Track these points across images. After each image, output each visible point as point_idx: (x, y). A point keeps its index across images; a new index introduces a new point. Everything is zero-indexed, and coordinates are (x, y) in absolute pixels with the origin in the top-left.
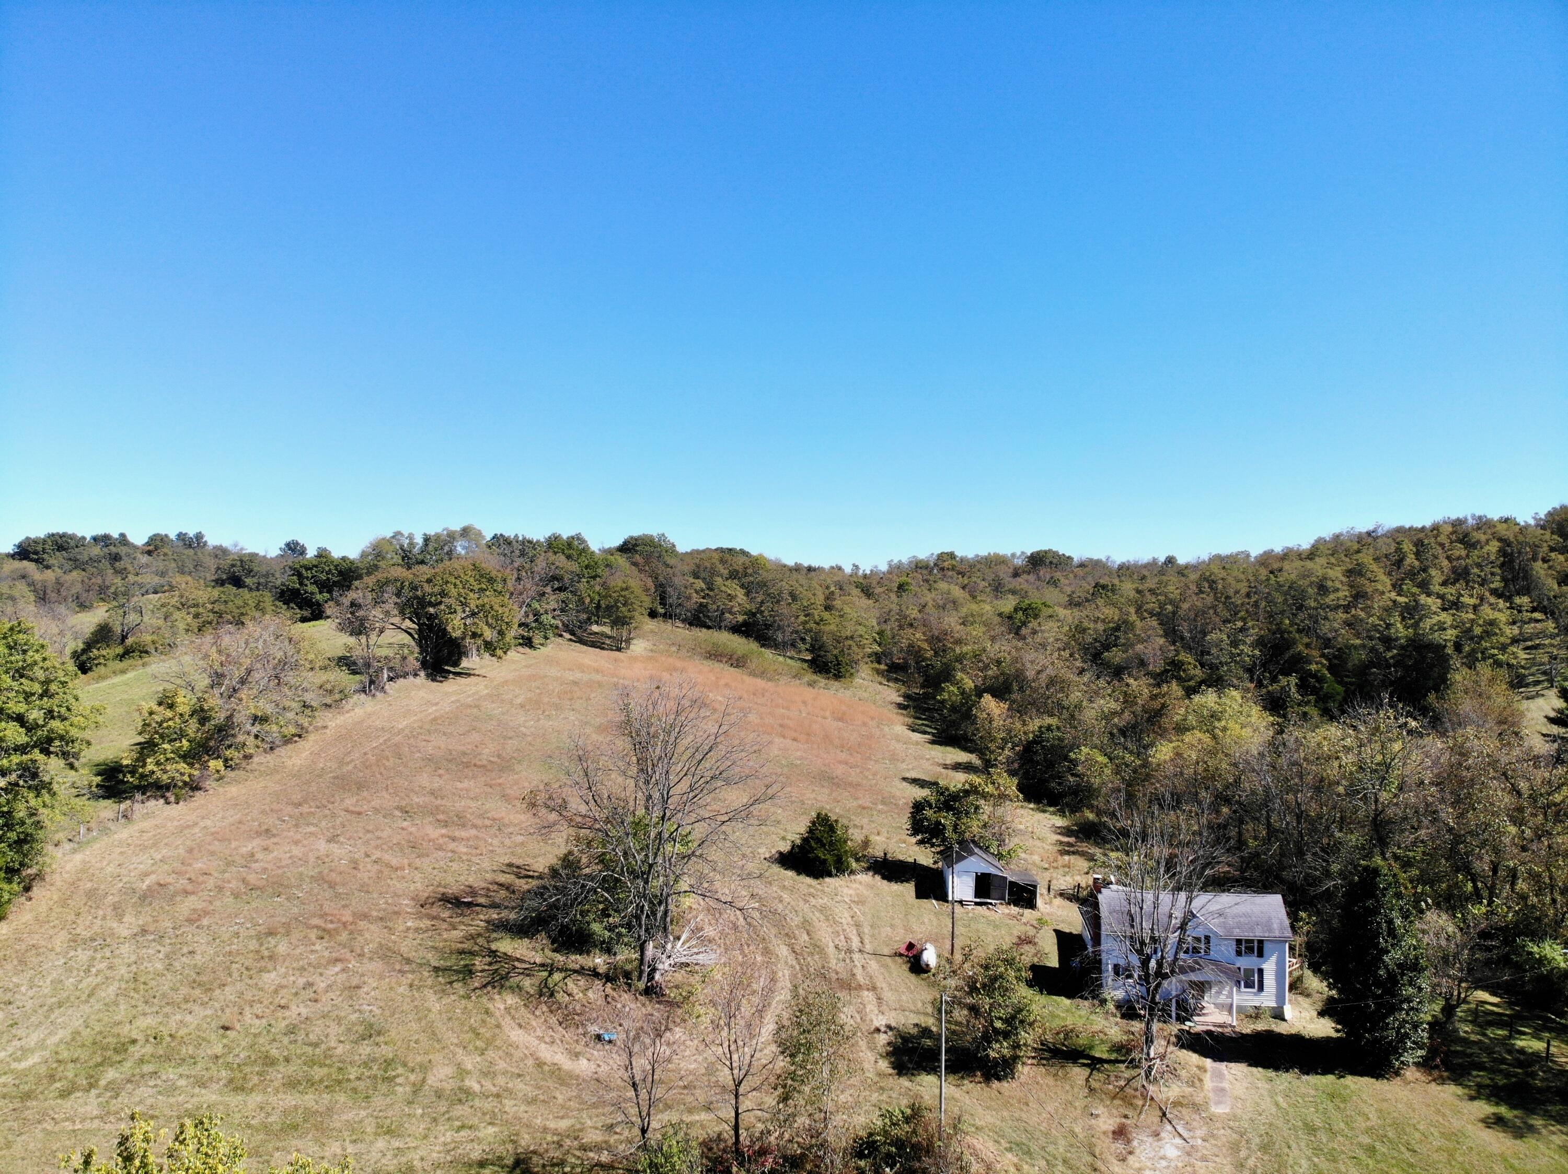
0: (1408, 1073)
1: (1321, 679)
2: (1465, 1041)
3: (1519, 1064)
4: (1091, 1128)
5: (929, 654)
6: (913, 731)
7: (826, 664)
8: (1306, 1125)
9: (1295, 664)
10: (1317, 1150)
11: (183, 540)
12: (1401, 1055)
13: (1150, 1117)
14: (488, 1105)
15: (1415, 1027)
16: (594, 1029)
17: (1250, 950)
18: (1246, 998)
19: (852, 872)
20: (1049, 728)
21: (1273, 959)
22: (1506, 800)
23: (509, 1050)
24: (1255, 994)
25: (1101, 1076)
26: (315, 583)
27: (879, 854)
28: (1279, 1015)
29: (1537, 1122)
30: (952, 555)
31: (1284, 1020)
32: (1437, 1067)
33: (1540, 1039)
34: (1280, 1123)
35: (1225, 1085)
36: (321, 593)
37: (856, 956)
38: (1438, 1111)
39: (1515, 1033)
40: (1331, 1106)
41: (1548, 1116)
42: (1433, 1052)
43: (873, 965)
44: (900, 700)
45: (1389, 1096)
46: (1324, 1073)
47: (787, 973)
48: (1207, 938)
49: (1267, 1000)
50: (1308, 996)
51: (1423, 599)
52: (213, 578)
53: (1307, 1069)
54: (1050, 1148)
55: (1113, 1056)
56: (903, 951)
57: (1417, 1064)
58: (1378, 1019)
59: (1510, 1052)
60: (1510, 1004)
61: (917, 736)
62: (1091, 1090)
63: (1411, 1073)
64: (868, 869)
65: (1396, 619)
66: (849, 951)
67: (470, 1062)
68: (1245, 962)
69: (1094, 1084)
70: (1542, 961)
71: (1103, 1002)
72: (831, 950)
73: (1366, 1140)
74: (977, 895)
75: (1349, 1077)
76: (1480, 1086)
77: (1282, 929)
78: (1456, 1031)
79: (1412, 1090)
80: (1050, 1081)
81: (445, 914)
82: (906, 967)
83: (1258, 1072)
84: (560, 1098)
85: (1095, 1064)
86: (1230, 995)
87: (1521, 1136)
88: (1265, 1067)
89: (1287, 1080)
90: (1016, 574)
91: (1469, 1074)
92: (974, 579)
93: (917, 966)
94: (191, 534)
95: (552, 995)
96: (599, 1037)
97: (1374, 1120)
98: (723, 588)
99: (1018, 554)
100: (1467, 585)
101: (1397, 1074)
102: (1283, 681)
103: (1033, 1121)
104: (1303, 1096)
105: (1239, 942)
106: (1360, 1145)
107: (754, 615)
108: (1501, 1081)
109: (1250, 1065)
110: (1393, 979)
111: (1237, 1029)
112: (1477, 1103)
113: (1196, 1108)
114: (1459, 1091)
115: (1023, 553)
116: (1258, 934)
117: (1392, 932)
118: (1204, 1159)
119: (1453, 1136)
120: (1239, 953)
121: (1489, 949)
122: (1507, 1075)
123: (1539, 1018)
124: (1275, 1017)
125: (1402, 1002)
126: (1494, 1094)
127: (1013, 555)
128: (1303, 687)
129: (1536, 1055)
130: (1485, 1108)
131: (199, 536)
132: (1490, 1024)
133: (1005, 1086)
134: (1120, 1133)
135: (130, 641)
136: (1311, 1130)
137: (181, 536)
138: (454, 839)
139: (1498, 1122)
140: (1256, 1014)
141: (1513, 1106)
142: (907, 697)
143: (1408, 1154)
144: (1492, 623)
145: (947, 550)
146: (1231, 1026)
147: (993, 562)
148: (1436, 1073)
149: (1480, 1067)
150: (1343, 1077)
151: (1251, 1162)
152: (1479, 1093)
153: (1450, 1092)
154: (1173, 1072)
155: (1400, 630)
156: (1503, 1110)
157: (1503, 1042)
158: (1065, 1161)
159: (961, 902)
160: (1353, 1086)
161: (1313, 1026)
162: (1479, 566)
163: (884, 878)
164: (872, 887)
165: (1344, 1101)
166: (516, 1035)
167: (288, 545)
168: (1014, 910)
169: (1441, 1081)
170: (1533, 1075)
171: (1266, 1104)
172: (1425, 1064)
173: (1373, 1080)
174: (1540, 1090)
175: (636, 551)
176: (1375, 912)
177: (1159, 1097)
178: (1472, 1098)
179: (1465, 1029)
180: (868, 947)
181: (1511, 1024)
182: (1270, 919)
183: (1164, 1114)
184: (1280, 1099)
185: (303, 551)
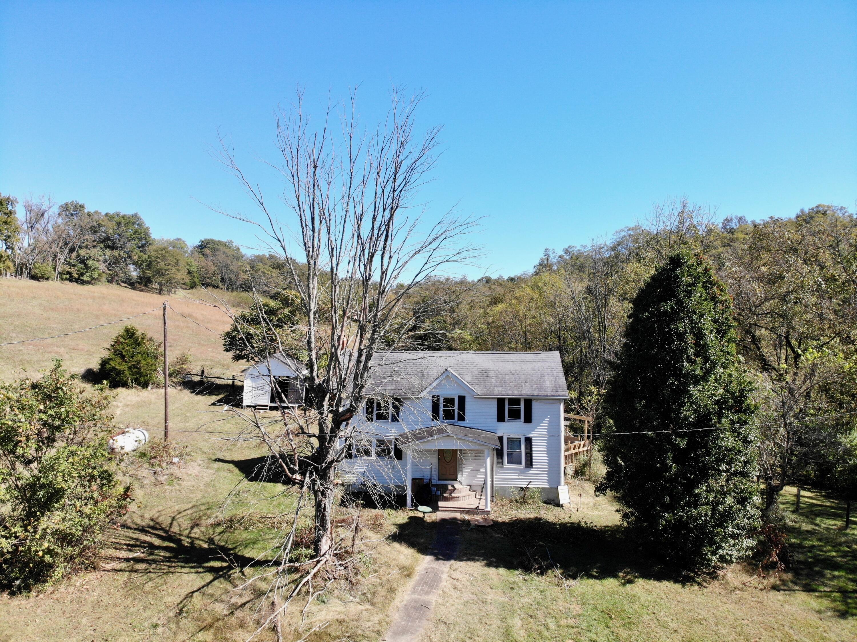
0: (729, 575)
12: (720, 547)
15: (741, 501)
17: (514, 415)
18: (509, 477)
21: (545, 425)
24: (522, 472)
28: (551, 500)
31: (559, 505)
32: (773, 566)
35: (433, 597)
42: (766, 542)
45: (704, 613)
46: (602, 575)
48: (462, 399)
49: (537, 479)
63: (735, 576)
68: (509, 430)
74: (273, 399)
75: (640, 582)
76: (841, 593)
77: (555, 386)
79: (738, 602)
88: (510, 566)
91: (823, 576)
101: (714, 576)
105: (501, 402)
109: (489, 565)
111: (491, 517)
114: (814, 601)
116: (525, 392)
117: (702, 351)
120: (501, 418)
124: (546, 503)
125: (719, 461)
140: (521, 498)
146: (483, 511)
148: (772, 575)
150: (630, 582)
160: (644, 598)
161: (596, 513)
169: (781, 586)
172: (755, 561)
173: (678, 586)
182: (542, 376)
184: (517, 622)
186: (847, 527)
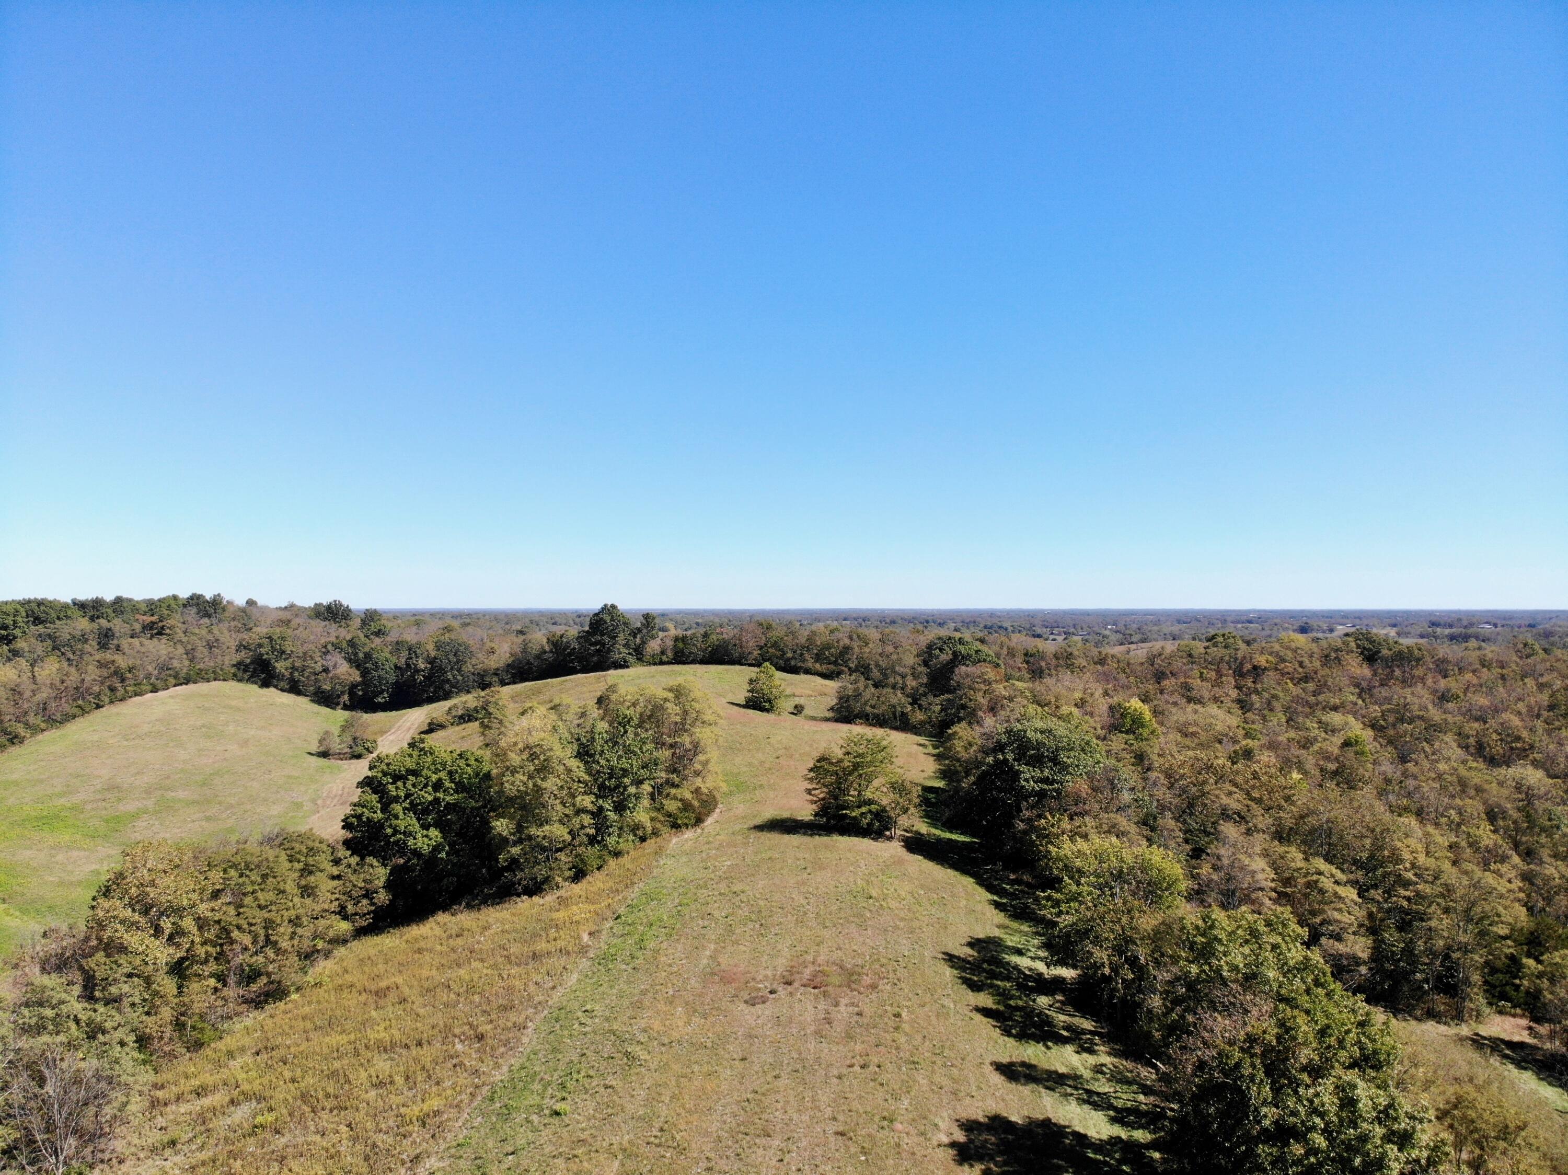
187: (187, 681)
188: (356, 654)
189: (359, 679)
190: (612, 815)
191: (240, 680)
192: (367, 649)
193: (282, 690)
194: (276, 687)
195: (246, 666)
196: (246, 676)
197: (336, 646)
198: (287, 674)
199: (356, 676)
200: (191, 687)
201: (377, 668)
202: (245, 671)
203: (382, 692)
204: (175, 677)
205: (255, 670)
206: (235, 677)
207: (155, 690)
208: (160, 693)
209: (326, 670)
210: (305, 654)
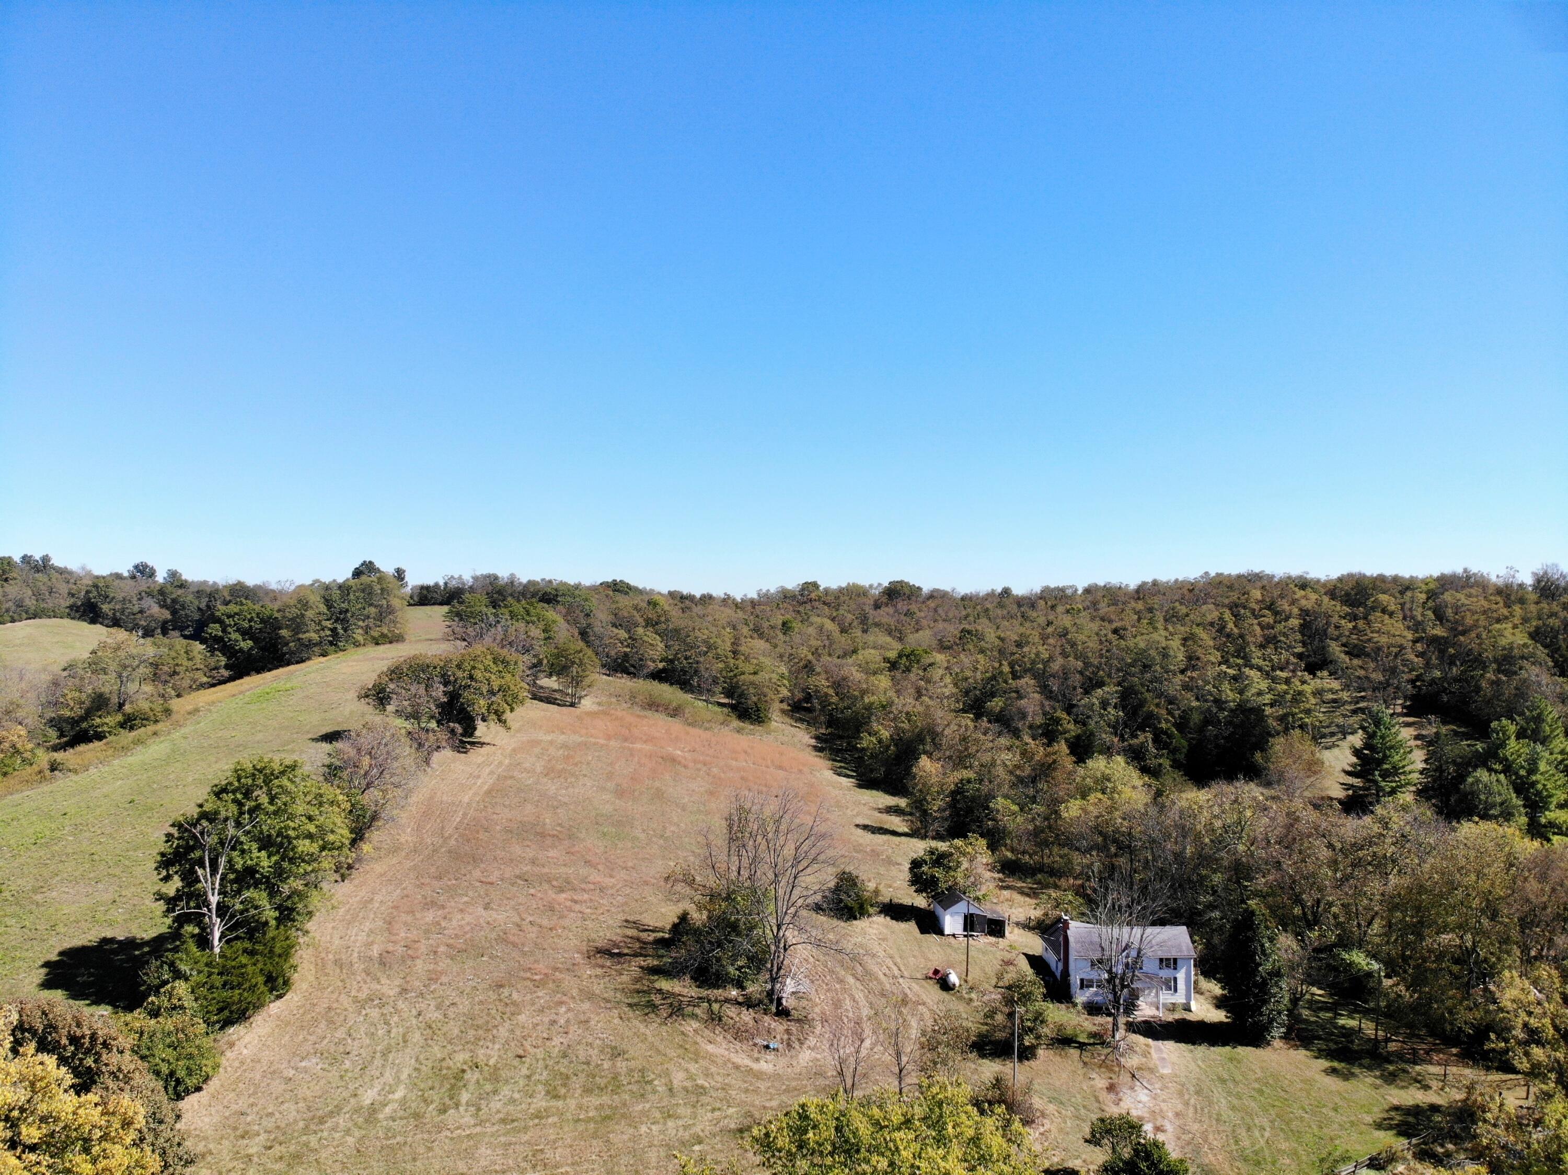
0: (1275, 1043)
1: (1170, 736)
2: (1307, 1021)
3: (1344, 1035)
4: (1092, 1086)
5: (835, 699)
6: (839, 775)
7: (746, 710)
8: (1219, 1078)
9: (1148, 722)
10: (1229, 1093)
11: (29, 563)
12: (1271, 1032)
13: (1125, 1078)
14: (721, 1094)
15: (1279, 1013)
16: (760, 1041)
17: (1168, 965)
18: (1166, 997)
19: (869, 916)
20: (969, 781)
21: (1183, 970)
22: (1325, 854)
23: (711, 1058)
24: (1172, 994)
25: (1089, 1054)
26: (238, 630)
27: (887, 900)
28: (1187, 1009)
29: (1356, 1070)
30: (815, 585)
31: (1190, 1011)
32: (1293, 1039)
33: (1353, 1018)
34: (1203, 1077)
35: (1165, 1056)
36: (244, 640)
37: (901, 980)
38: (1297, 1067)
39: (1337, 1015)
40: (1231, 1066)
41: (1361, 1066)
42: (1290, 1029)
43: (915, 987)
44: (813, 742)
45: (1266, 1058)
46: (1224, 1045)
47: (861, 995)
49: (1180, 998)
50: (1202, 994)
51: (1247, 671)
52: (68, 604)
53: (1213, 1043)
54: (1073, 1100)
55: (1092, 1041)
56: (931, 975)
57: (1281, 1038)
58: (1256, 1009)
59: (1336, 1028)
60: (1331, 995)
61: (844, 780)
62: (1085, 1063)
63: (1277, 1043)
64: (880, 912)
65: (1226, 686)
66: (894, 977)
67: (693, 1068)
68: (1166, 973)
69: (1086, 1060)
70: (1351, 964)
71: (1075, 1005)
72: (882, 977)
73: (1257, 1086)
74: (965, 929)
75: (1240, 1048)
76: (1320, 1050)
77: (1188, 950)
78: (1300, 1015)
79: (1279, 1054)
80: (1058, 1058)
81: (608, 963)
82: (937, 987)
83: (1182, 1046)
84: (763, 1088)
85: (1082, 1046)
86: (1157, 995)
87: (1348, 1079)
89: (1202, 1050)
90: (877, 606)
91: (1313, 1043)
92: (841, 612)
93: (945, 985)
94: (37, 556)
95: (720, 1020)
96: (767, 1047)
97: (1259, 1074)
98: (645, 638)
99: (875, 585)
100: (1276, 650)
101: (1269, 1044)
102: (1141, 738)
103: (1058, 1083)
104: (1214, 1060)
105: (1161, 960)
106: (1254, 1089)
107: (672, 661)
108: (1333, 1046)
109: (1177, 1042)
110: (1265, 982)
111: (1163, 1019)
112: (1320, 1061)
113: (1152, 1070)
114: (1308, 1053)
115: (880, 584)
116: (1173, 954)
117: (1264, 952)
118: (1164, 1101)
119: (1308, 1082)
120: (1161, 967)
121: (1320, 960)
122: (1336, 1043)
123: (1353, 1004)
124: (1185, 1010)
125: (1271, 997)
126: (1330, 1055)
127: (871, 586)
128: (1156, 740)
129: (1352, 1029)
130: (1324, 1064)
131: (46, 559)
132: (1321, 1009)
133: (1032, 1063)
134: (1111, 1088)
135: (127, 708)
136: (1223, 1081)
137: (26, 559)
138: (576, 902)
139: (1334, 1071)
140: (1173, 1008)
141: (1340, 1061)
142: (817, 738)
143: (1283, 1094)
144: (1300, 693)
145: (810, 580)
146: (1159, 1016)
147: (854, 593)
148: (1292, 1043)
149: (1319, 1038)
150: (1236, 1047)
151: (1192, 1101)
152: (1321, 1054)
153: (1301, 1054)
154: (1131, 1048)
155: (1229, 694)
156: (1336, 1064)
157: (1332, 1021)
158: (1084, 1107)
159: (954, 935)
161: (1211, 1015)
162: (1285, 635)
163: (892, 918)
164: (887, 927)
165: (1239, 1062)
166: (710, 1048)
167: (136, 567)
168: (992, 939)
169: (1296, 1047)
170: (1352, 1042)
171: (1192, 1066)
172: (1286, 1037)
173: (1254, 1049)
174: (1356, 1052)
175: (558, 602)
176: (1251, 940)
177: (1128, 1065)
178: (1317, 1058)
179: (1305, 1013)
180: (906, 974)
181: (1333, 1008)
182: (1180, 942)
183: (1134, 1076)
184: (1200, 1063)
185: (152, 574)
186: (1335, 1018)
187: (35, 616)
188: (165, 601)
189: (169, 617)
190: (341, 632)
191: (73, 618)
192: (174, 596)
193: (107, 626)
194: (101, 624)
195: (78, 607)
196: (77, 615)
197: (149, 594)
198: (110, 614)
199: (167, 615)
200: (37, 621)
201: (184, 608)
202: (77, 611)
203: (188, 626)
204: (27, 612)
205: (84, 611)
206: (69, 616)
207: (13, 621)
208: (17, 624)
209: (141, 612)
210: (124, 599)
